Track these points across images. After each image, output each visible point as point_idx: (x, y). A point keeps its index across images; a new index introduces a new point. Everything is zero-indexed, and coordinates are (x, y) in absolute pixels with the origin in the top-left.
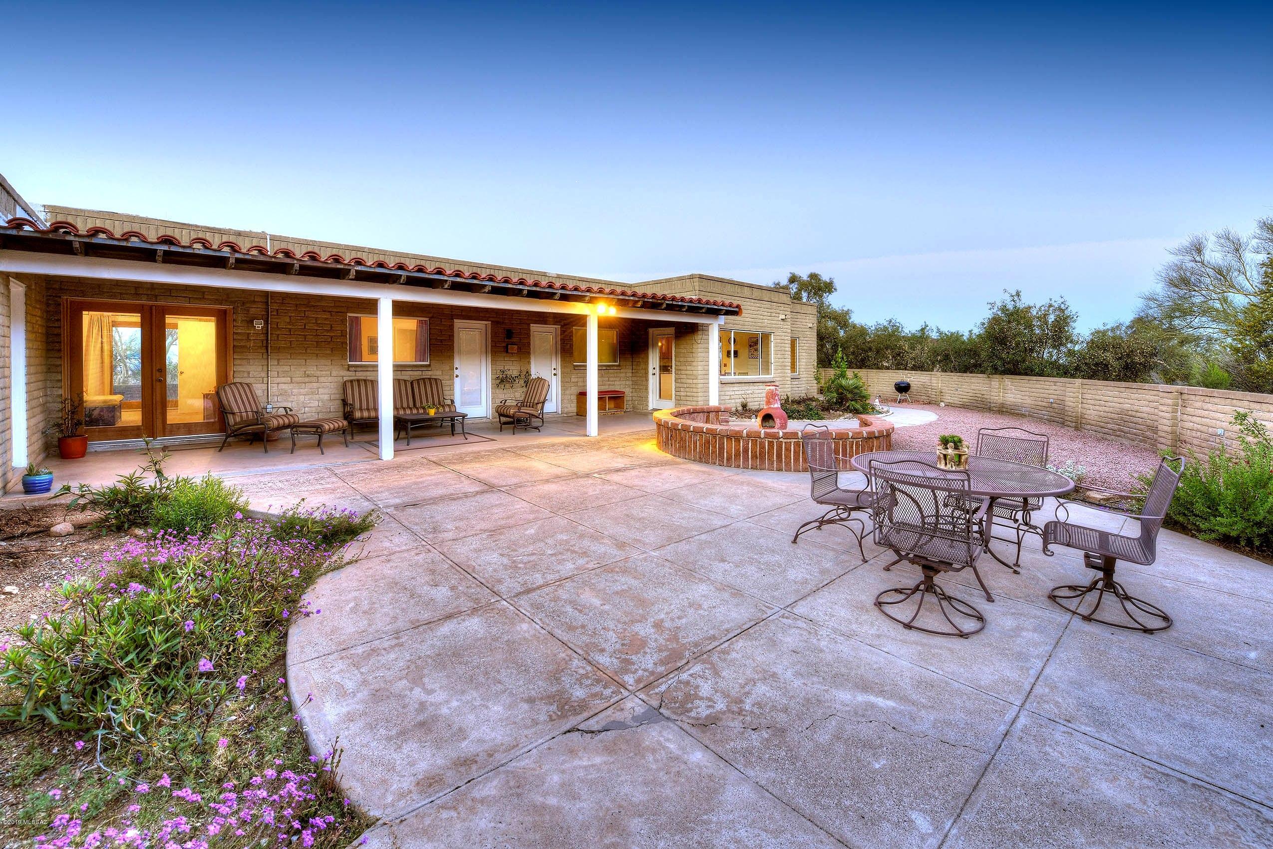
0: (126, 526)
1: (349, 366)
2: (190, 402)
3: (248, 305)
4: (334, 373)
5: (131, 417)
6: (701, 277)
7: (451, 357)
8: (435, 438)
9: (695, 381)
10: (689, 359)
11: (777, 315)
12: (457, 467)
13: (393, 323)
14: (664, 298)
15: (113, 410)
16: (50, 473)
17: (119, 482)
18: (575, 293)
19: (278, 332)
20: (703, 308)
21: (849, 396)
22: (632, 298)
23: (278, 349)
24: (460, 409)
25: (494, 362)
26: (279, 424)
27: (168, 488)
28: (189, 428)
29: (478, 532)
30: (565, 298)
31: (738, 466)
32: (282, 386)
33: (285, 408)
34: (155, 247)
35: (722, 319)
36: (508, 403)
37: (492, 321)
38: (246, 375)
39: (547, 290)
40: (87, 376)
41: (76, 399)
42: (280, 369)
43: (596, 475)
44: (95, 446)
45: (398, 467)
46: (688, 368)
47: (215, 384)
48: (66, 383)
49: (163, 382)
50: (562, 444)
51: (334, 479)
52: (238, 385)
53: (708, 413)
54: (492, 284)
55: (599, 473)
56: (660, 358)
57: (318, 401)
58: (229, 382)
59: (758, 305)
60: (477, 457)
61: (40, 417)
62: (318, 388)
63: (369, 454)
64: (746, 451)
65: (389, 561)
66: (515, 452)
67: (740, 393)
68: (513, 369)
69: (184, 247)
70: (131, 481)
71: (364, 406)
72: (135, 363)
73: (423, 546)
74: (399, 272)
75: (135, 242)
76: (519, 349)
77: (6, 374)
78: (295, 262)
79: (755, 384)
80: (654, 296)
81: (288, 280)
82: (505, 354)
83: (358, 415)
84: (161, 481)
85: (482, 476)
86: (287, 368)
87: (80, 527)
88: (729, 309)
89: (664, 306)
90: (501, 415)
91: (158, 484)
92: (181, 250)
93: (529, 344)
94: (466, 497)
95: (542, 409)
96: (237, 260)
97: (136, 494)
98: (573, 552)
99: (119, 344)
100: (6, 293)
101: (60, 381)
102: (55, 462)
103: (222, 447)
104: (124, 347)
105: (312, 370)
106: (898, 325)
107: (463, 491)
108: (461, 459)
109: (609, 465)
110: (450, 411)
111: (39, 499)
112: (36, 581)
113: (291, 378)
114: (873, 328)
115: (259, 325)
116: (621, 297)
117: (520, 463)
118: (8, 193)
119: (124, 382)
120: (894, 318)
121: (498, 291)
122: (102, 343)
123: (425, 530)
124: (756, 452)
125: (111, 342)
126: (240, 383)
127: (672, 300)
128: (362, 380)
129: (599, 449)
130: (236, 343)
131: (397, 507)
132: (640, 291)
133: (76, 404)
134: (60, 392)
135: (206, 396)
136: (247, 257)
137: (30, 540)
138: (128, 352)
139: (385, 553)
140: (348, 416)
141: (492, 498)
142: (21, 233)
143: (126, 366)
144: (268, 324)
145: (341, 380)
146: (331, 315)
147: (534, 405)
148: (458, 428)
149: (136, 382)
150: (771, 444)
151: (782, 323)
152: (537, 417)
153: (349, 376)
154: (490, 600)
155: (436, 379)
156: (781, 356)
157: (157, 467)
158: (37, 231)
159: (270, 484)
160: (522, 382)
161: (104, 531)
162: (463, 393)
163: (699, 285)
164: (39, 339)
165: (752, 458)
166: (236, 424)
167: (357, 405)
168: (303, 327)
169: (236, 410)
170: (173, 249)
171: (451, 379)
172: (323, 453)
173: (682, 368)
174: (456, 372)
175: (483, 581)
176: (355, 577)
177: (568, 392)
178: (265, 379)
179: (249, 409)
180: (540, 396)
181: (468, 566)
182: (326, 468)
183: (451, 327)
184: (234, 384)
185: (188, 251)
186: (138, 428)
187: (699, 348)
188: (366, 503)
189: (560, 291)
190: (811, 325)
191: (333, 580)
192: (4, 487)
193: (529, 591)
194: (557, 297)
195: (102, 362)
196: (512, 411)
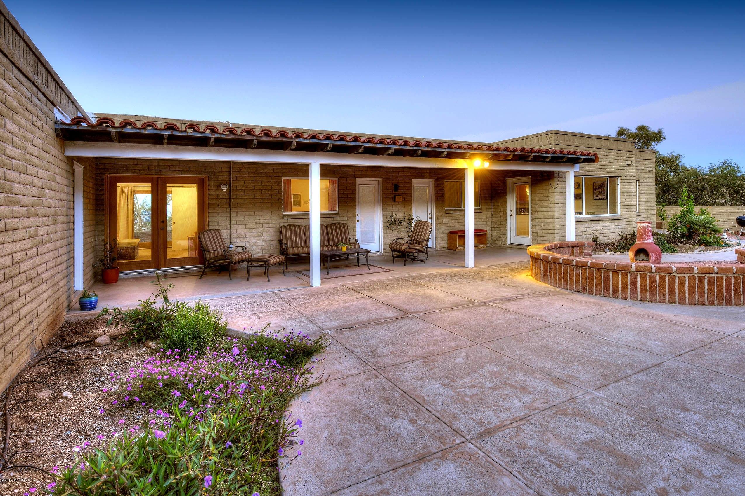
0: (144, 340)
1: (284, 215)
2: (179, 242)
3: (218, 174)
4: (274, 221)
5: (145, 254)
6: (557, 133)
7: (354, 207)
8: (345, 268)
9: (551, 220)
10: (545, 202)
11: (623, 161)
12: (372, 294)
13: (321, 182)
14: (532, 151)
15: (134, 248)
16: (96, 296)
17: (139, 305)
18: (459, 151)
19: (237, 193)
20: (564, 157)
21: (701, 230)
22: (504, 153)
23: (237, 205)
24: (364, 246)
25: (384, 210)
26: (239, 259)
27: (171, 310)
28: (180, 261)
29: (412, 358)
30: (450, 156)
31: (626, 298)
32: (239, 231)
33: (242, 247)
34: (163, 133)
35: (578, 167)
36: (400, 241)
37: (383, 178)
38: (216, 224)
39: (437, 150)
40: (119, 226)
41: (113, 243)
42: (238, 219)
43: (491, 304)
44: (124, 274)
45: (327, 293)
46: (545, 209)
47: (196, 230)
48: (107, 232)
49: (164, 230)
50: (448, 274)
51: (282, 303)
52: (212, 231)
53: (572, 248)
54: (394, 147)
55: (494, 301)
56: (517, 202)
57: (263, 241)
58: (206, 229)
59: (606, 154)
60: (384, 285)
61: (91, 256)
62: (263, 232)
63: (301, 282)
64: (634, 284)
65: (345, 385)
66: (414, 281)
67: (591, 229)
68: (399, 214)
69: (181, 131)
70: (147, 304)
71: (294, 245)
72: (146, 217)
73: (370, 371)
74: (327, 142)
75: (150, 130)
76: (403, 198)
77: (71, 227)
78: (255, 138)
79: (604, 222)
80: (523, 150)
81: (248, 153)
82: (393, 203)
83: (291, 251)
84: (166, 305)
85: (395, 302)
86: (242, 218)
87: (114, 338)
88: (587, 157)
89: (531, 158)
90: (393, 250)
91: (165, 307)
92: (179, 134)
93: (411, 194)
94: (389, 322)
95: (427, 245)
96: (217, 139)
97: (150, 315)
98: (512, 387)
99: (137, 205)
100: (71, 171)
101: (103, 230)
102: (100, 286)
103: (202, 275)
104: (140, 207)
105: (259, 219)
106: (733, 165)
107: (384, 316)
108: (371, 287)
109: (499, 295)
110: (355, 248)
111: (89, 315)
112: (85, 385)
113: (245, 225)
114: (707, 170)
115: (225, 188)
116: (495, 152)
117: (420, 291)
118: (73, 103)
119: (140, 230)
120: (729, 159)
121: (399, 153)
122: (128, 205)
123: (366, 354)
124: (645, 285)
125: (133, 204)
126: (213, 230)
127: (538, 153)
128: (292, 225)
129: (481, 279)
130: (210, 202)
131: (335, 329)
132: (511, 146)
133: (113, 246)
134: (103, 238)
135: (189, 239)
136: (222, 136)
137: (83, 348)
138: (142, 210)
139: (339, 376)
140: (283, 252)
141: (411, 324)
142: (80, 128)
143: (140, 219)
144: (230, 187)
145: (277, 225)
146: (271, 179)
147: (420, 243)
148: (362, 261)
149: (148, 229)
150: (662, 278)
151: (628, 168)
152: (423, 252)
153: (283, 222)
154: (454, 440)
155: (343, 224)
156: (628, 197)
157: (164, 294)
158: (89, 126)
159: (237, 306)
160: (406, 224)
161: (129, 343)
162: (362, 233)
163: (555, 140)
164: (91, 203)
165: (641, 291)
166: (211, 259)
167: (289, 244)
168: (253, 188)
169: (211, 249)
170: (175, 133)
171: (354, 223)
172: (269, 281)
173: (538, 209)
174: (357, 218)
175: (438, 414)
176: (322, 402)
177: (440, 231)
178: (228, 226)
179: (219, 248)
180: (425, 235)
181: (418, 396)
182: (274, 293)
183: (354, 184)
184: (210, 230)
185: (184, 134)
186: (149, 262)
187: (555, 193)
188: (311, 325)
189: (447, 150)
190: (650, 169)
191: (303, 403)
192: (69, 306)
193: (489, 432)
194: (444, 155)
195: (128, 217)
196: (404, 248)
